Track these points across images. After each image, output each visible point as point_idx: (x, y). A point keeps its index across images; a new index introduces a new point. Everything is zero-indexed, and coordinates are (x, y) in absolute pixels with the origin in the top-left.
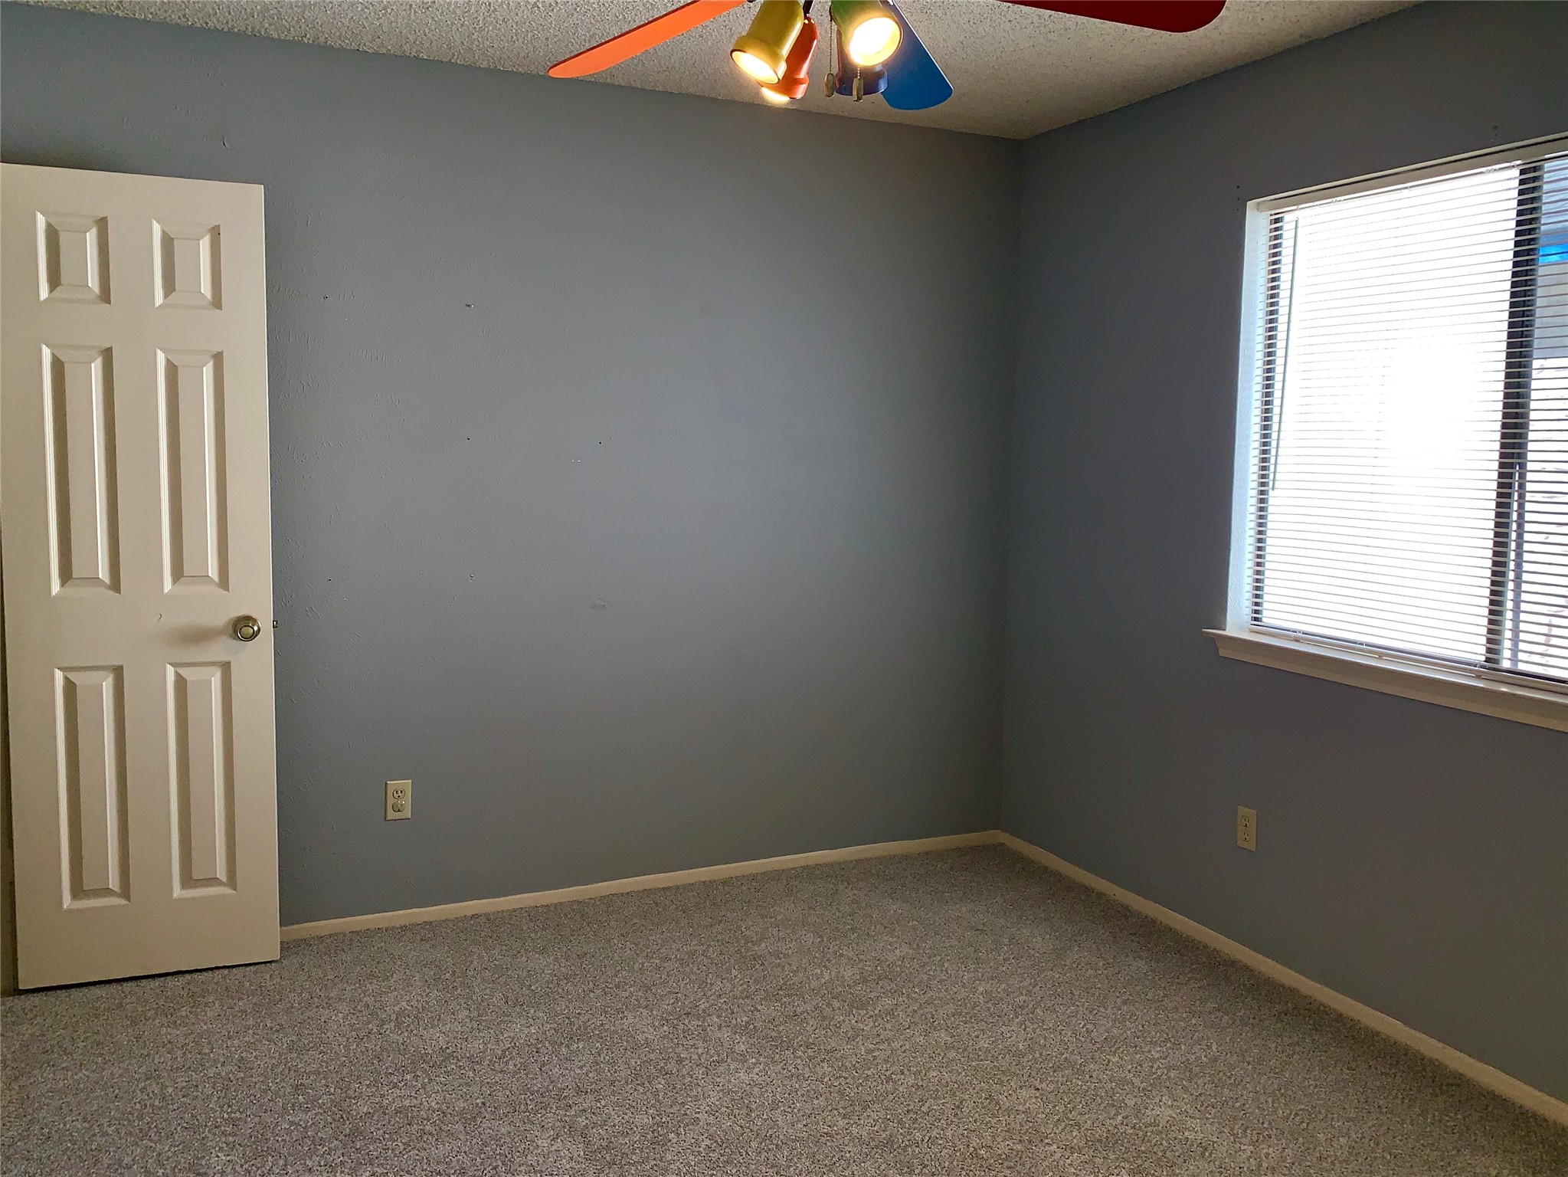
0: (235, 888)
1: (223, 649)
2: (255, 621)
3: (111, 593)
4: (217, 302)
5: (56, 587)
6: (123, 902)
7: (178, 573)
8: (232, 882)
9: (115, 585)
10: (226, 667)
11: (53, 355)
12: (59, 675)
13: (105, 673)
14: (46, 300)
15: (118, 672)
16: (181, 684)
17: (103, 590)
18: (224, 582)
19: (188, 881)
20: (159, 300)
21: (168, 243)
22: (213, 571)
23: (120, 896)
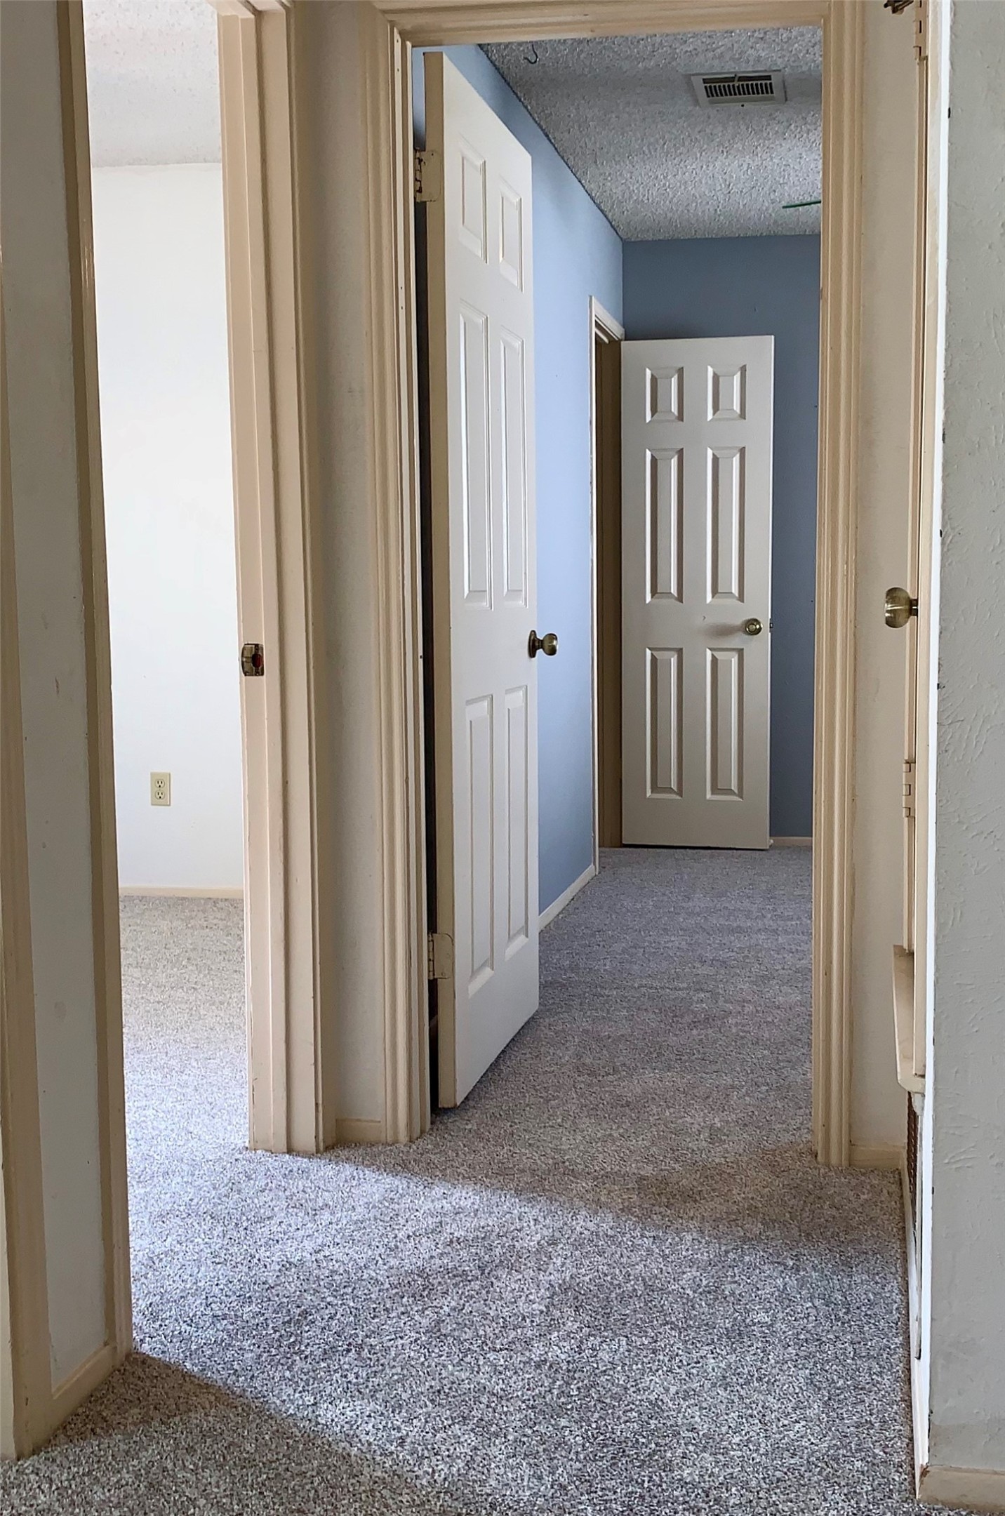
0: (742, 798)
1: (738, 640)
2: (758, 623)
3: (678, 603)
4: (743, 415)
5: (648, 599)
6: (678, 797)
7: (715, 591)
8: (740, 795)
9: (680, 598)
10: (740, 652)
11: (652, 455)
12: (648, 652)
13: (673, 653)
14: (650, 421)
15: (680, 652)
16: (715, 661)
17: (673, 600)
18: (741, 598)
19: (715, 790)
20: (710, 416)
21: (716, 378)
22: (735, 590)
23: (677, 794)
